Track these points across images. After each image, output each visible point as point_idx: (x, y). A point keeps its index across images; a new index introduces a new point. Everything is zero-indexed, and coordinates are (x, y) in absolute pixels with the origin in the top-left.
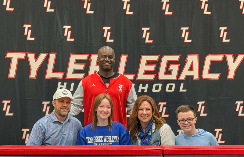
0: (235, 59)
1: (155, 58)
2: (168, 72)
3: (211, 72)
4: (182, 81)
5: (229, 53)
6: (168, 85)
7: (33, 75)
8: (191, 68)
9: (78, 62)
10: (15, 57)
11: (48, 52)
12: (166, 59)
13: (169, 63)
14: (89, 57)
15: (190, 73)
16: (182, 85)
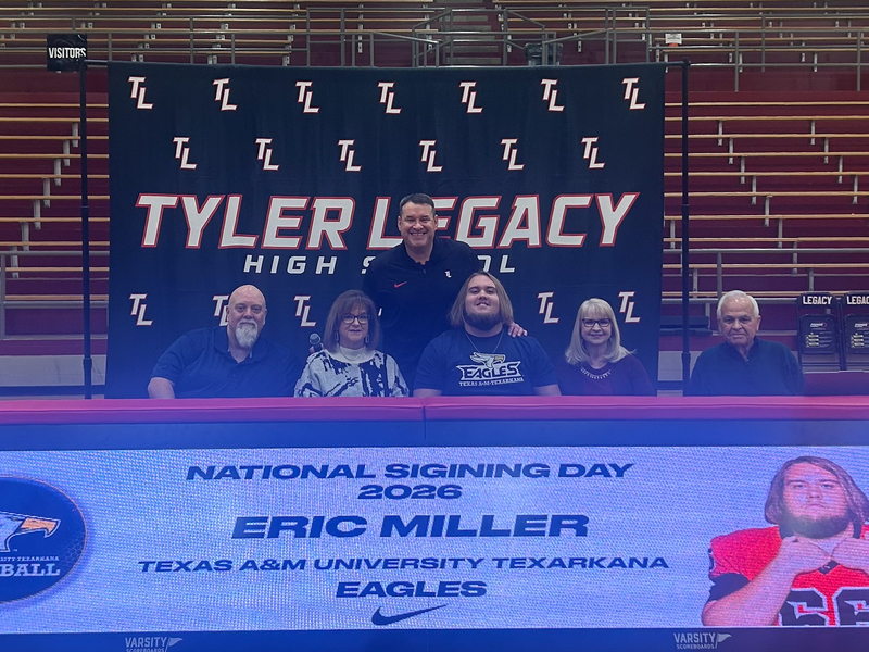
0: (615, 203)
1: (448, 203)
2: (476, 231)
3: (565, 231)
4: (504, 251)
5: (603, 193)
7: (194, 240)
8: (524, 224)
9: (286, 213)
10: (155, 203)
11: (226, 193)
12: (470, 205)
13: (478, 213)
14: (310, 203)
15: (521, 234)
16: (505, 258)
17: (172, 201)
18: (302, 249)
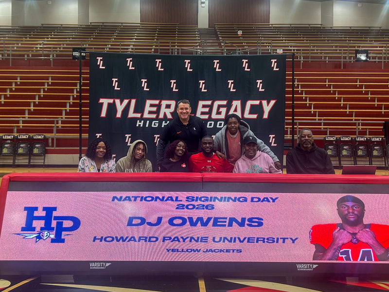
0: (268, 104)
1: (209, 103)
2: (219, 113)
3: (250, 113)
5: (264, 100)
6: (219, 123)
7: (119, 115)
8: (236, 110)
9: (152, 105)
10: (105, 102)
11: (130, 98)
12: (217, 103)
13: (220, 106)
14: (160, 102)
17: (111, 101)
18: (157, 119)
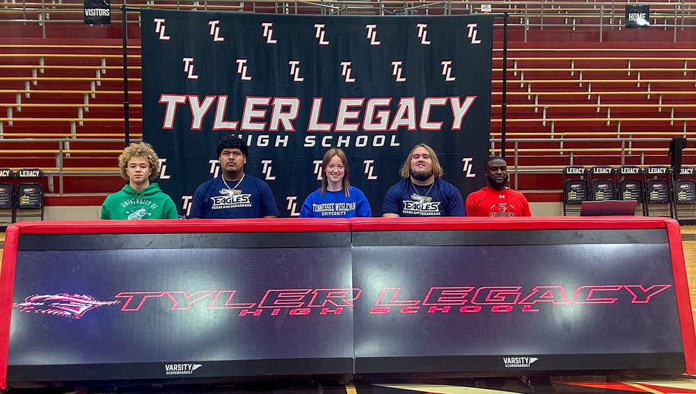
0: (462, 103)
1: (359, 102)
2: (376, 120)
3: (430, 120)
4: (393, 132)
5: (454, 96)
6: (376, 138)
7: (197, 125)
8: (406, 116)
9: (256, 107)
10: (172, 101)
12: (372, 103)
13: (378, 109)
14: (271, 101)
15: (404, 122)
16: (394, 137)
17: (182, 99)
18: (266, 131)
